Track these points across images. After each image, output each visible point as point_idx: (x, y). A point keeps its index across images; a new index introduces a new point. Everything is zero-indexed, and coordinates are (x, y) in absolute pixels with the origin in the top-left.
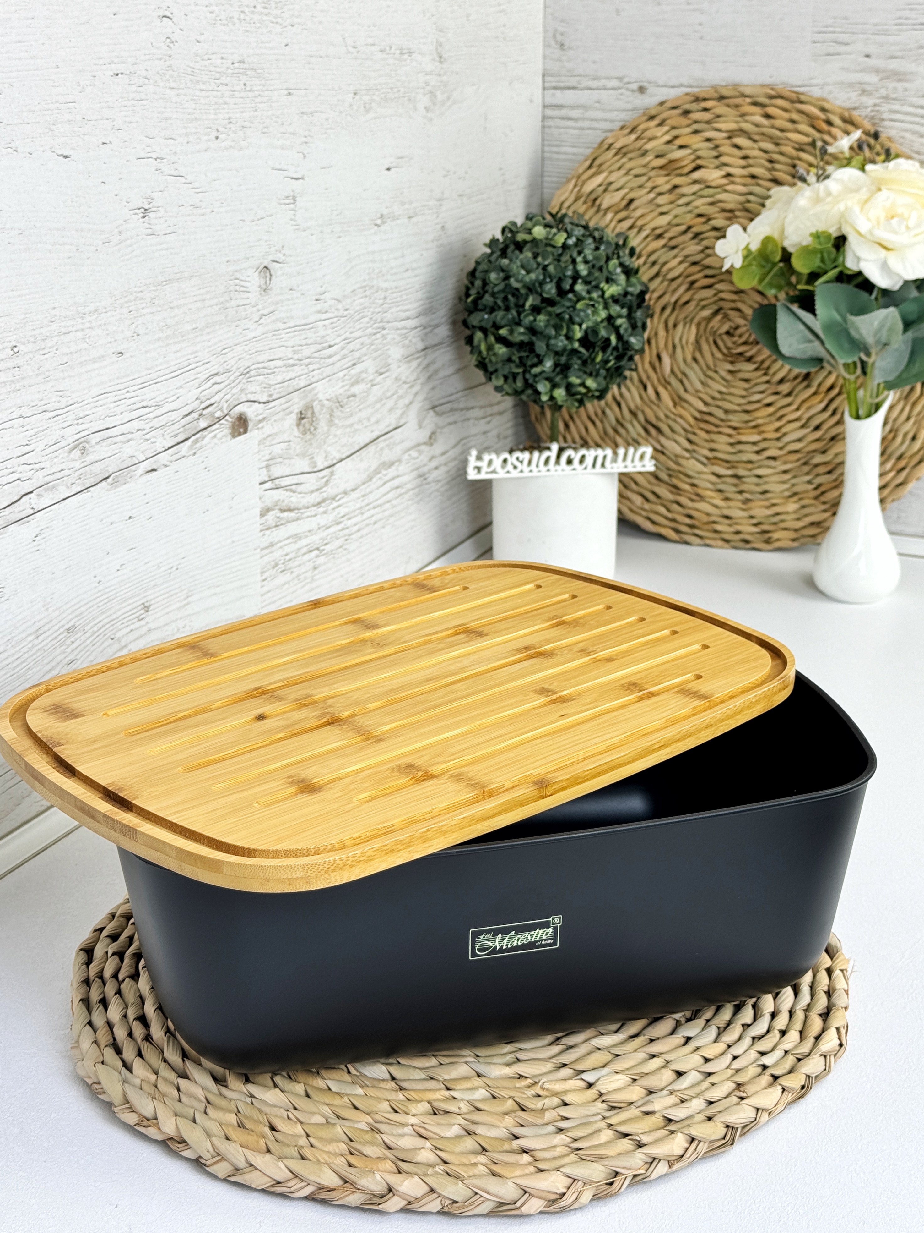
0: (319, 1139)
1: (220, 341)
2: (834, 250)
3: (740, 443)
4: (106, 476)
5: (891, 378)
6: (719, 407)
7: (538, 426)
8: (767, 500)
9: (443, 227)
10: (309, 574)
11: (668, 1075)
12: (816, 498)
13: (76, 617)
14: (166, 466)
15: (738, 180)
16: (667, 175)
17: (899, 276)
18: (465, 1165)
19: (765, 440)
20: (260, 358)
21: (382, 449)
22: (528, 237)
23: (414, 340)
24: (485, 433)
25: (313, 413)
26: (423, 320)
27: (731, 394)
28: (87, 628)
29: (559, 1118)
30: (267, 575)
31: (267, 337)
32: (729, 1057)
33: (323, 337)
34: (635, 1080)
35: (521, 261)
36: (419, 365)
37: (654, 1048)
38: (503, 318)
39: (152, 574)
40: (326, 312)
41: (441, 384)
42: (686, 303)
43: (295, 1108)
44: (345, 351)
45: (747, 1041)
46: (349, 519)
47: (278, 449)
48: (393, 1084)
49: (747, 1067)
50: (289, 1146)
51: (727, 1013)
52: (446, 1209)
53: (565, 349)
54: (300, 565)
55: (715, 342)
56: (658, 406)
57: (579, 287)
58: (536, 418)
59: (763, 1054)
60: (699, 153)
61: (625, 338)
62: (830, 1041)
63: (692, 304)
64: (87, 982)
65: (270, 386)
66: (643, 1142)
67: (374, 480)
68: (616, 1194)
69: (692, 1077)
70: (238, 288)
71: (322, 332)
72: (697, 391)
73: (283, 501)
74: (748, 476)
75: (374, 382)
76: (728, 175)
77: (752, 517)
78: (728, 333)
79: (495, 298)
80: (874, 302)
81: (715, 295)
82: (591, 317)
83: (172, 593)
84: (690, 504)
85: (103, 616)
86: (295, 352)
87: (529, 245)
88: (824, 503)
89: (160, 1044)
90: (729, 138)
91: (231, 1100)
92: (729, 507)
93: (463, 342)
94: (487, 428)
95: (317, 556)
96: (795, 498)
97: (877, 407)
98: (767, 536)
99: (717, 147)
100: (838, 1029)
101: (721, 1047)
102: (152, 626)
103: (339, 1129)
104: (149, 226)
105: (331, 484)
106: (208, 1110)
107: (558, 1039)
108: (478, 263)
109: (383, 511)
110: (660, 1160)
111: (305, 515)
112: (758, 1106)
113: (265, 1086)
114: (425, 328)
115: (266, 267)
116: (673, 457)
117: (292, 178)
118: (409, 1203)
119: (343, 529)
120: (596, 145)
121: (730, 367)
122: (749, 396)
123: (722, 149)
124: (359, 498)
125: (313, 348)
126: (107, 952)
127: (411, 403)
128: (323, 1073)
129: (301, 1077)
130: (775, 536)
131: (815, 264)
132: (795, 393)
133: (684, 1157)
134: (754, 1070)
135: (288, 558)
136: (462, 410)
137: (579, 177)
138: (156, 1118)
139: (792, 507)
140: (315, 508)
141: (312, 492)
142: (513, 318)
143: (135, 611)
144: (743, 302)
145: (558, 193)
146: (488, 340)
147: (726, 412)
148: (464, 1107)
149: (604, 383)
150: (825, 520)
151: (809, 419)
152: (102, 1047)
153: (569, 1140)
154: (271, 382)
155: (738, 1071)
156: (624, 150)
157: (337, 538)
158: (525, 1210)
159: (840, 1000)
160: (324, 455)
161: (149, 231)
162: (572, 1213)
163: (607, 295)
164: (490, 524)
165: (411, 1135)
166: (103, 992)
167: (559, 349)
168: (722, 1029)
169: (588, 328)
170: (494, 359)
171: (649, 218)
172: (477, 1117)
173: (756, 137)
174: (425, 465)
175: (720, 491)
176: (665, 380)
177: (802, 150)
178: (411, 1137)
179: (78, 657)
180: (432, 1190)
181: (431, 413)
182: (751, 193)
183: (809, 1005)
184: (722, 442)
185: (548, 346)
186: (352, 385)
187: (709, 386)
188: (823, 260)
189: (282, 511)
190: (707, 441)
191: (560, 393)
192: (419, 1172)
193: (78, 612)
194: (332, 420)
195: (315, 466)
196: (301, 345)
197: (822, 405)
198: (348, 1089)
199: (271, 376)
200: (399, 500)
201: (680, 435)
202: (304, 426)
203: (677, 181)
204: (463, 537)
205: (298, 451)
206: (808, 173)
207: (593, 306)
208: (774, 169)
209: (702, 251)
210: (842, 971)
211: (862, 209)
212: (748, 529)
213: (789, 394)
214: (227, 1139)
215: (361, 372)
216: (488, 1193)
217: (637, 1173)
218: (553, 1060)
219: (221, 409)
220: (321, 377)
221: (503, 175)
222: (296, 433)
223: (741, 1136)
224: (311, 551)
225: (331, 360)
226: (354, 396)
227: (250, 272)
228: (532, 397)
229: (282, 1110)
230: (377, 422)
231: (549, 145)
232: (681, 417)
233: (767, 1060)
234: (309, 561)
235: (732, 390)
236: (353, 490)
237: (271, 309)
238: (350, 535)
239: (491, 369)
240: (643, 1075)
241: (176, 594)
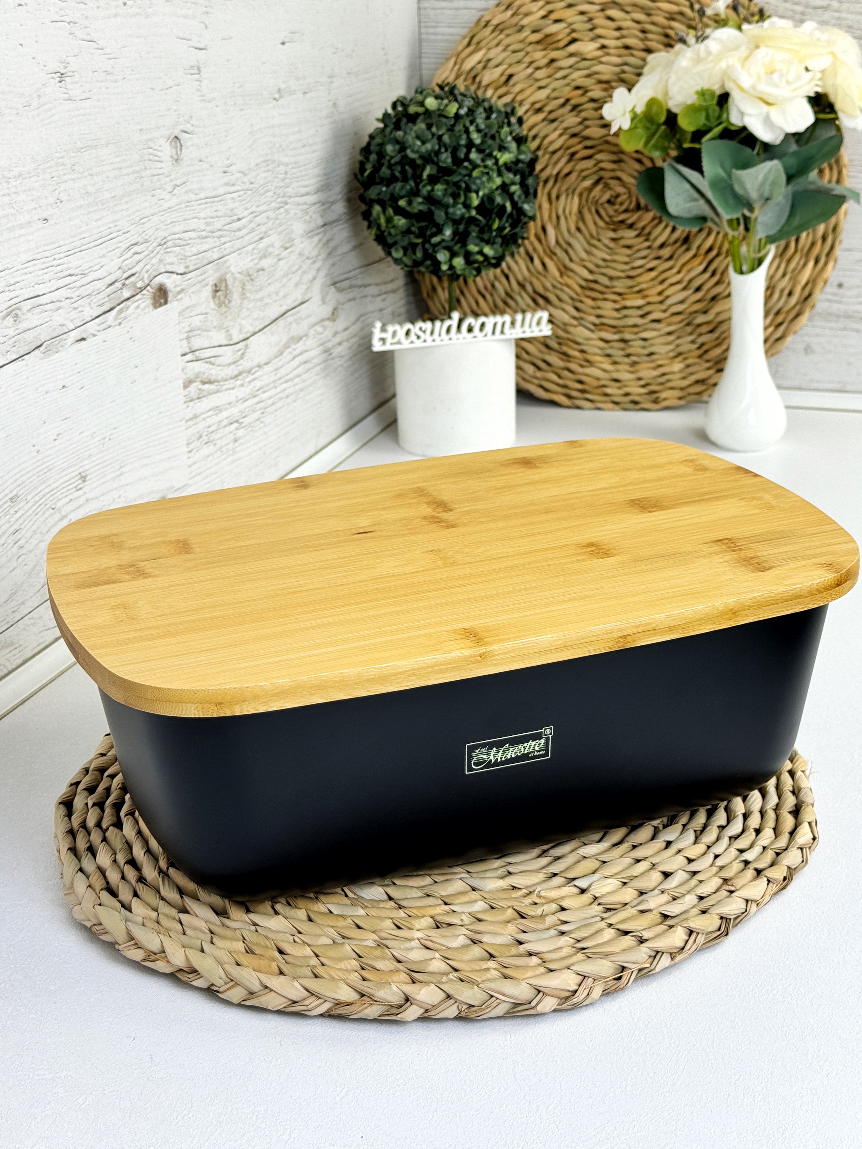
0: (329, 958)
1: (138, 211)
2: (717, 108)
3: (625, 308)
4: (39, 344)
5: (772, 232)
6: (604, 274)
7: (430, 303)
8: (653, 361)
9: (335, 104)
10: (230, 446)
11: (656, 876)
12: (700, 357)
13: (18, 486)
14: (94, 335)
15: (612, 51)
16: (544, 49)
17: (781, 129)
18: (477, 971)
19: (649, 303)
20: (176, 229)
21: (290, 323)
22: (420, 110)
23: (314, 216)
24: (381, 310)
25: (227, 286)
26: (321, 196)
27: (614, 261)
28: (29, 498)
29: (559, 922)
30: (192, 446)
31: (180, 208)
32: (711, 856)
33: (232, 210)
34: (625, 883)
35: (415, 132)
36: (320, 240)
37: (638, 853)
38: (402, 188)
39: (87, 444)
40: (234, 185)
41: (341, 260)
42: (568, 174)
43: (300, 933)
44: (253, 225)
45: (725, 841)
46: (264, 392)
47: (196, 321)
48: (392, 903)
49: (731, 863)
50: (301, 966)
51: (701, 818)
52: (463, 1014)
53: (462, 217)
54: (222, 437)
55: (597, 212)
56: (545, 276)
57: (474, 155)
58: (428, 295)
59: (741, 851)
60: (574, 26)
61: (520, 205)
62: (804, 836)
63: (574, 175)
64: (72, 833)
65: (186, 257)
66: (644, 938)
67: (285, 354)
68: (623, 989)
69: (680, 877)
70: (151, 157)
71: (231, 205)
72: (582, 260)
73: (204, 373)
74: (635, 340)
75: (281, 257)
76: (603, 47)
77: (640, 379)
78: (609, 202)
79: (392, 170)
80: (757, 157)
81: (595, 165)
82: (486, 184)
83: (107, 463)
84: (580, 370)
85: (44, 486)
86: (207, 224)
87: (422, 117)
88: (708, 361)
89: (154, 884)
90: (603, 10)
91: (235, 929)
92: (618, 371)
93: (360, 218)
94: (382, 305)
95: (237, 429)
96: (680, 358)
97: (760, 262)
98: (655, 396)
99: (590, 20)
100: (810, 823)
101: (701, 848)
102: (89, 496)
103: (348, 947)
104: (66, 91)
105: (246, 358)
106: (214, 940)
107: (545, 851)
108: (372, 137)
109: (294, 385)
110: (663, 953)
111: (224, 388)
112: (748, 898)
113: (266, 914)
114: (323, 205)
115: (176, 137)
116: (561, 326)
117: (196, 48)
118: (427, 1011)
119: (259, 402)
120: (472, 25)
121: (612, 235)
122: (632, 262)
123: (596, 21)
124: (272, 372)
125: (223, 220)
126: (87, 804)
127: (314, 278)
128: (322, 898)
129: (301, 902)
130: (663, 395)
131: (701, 121)
132: (676, 256)
133: (685, 950)
134: (737, 866)
135: (210, 430)
136: (360, 287)
137: (458, 55)
138: (164, 952)
139: (677, 366)
140: (232, 381)
141: (230, 365)
142: (411, 189)
143: (73, 481)
144: (623, 171)
145: (439, 72)
146: (387, 213)
147: (611, 278)
148: (467, 919)
149: (500, 250)
150: (710, 377)
151: (690, 281)
152: (98, 891)
153: (573, 941)
154: (187, 254)
155: (722, 868)
156: (501, 27)
157: (254, 411)
158: (540, 1009)
159: (806, 797)
160: (238, 328)
161: (66, 96)
162: (583, 1009)
163: (501, 162)
164: (394, 396)
165: (418, 948)
166: (89, 841)
167: (457, 217)
168: (699, 832)
169: (484, 195)
170: (393, 231)
171: (528, 92)
172: (479, 927)
173: (628, 9)
174: (329, 341)
175: (608, 356)
176: (551, 251)
177: (673, 19)
178: (419, 950)
179: (22, 527)
180: (449, 997)
181: (333, 289)
182: (626, 64)
183: (777, 805)
184: (608, 308)
185: (447, 214)
186: (261, 259)
187: (593, 255)
188: (708, 118)
189: (204, 383)
190: (593, 308)
191: (459, 262)
192: (434, 981)
193: (19, 482)
194: (244, 294)
195: (231, 339)
196: (212, 218)
197: (702, 267)
198: (350, 911)
199: (187, 247)
200: (307, 374)
201: (567, 303)
202: (219, 298)
203: (554, 54)
204: (366, 412)
205: (215, 324)
206: (687, 34)
207: (487, 173)
208: (646, 39)
209: (581, 123)
210: (803, 771)
211: (743, 65)
212: (636, 390)
213: (670, 258)
214: (238, 964)
215: (268, 246)
216: (504, 995)
217: (642, 966)
218: (544, 871)
219: (142, 279)
220: (232, 250)
221: (385, 54)
222: (212, 305)
223: (733, 927)
224: (231, 424)
225: (240, 234)
226: (263, 270)
227: (162, 141)
228: (431, 268)
229: (288, 936)
230: (285, 296)
231: (426, 27)
232: (568, 286)
233: (748, 856)
234: (230, 433)
235: (616, 257)
236: (267, 364)
237: (183, 180)
238: (266, 408)
239: (390, 241)
240: (633, 878)
241: (110, 464)
